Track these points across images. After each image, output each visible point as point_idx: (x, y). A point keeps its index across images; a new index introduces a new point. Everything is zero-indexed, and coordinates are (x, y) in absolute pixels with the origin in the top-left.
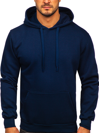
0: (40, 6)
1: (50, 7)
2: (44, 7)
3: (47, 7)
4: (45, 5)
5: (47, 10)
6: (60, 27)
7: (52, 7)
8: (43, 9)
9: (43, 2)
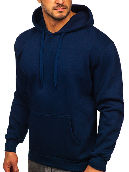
0: (51, 8)
1: (64, 8)
2: (57, 8)
3: (61, 8)
4: (57, 7)
5: (61, 12)
6: (66, 33)
7: (66, 8)
8: (55, 11)
9: (55, 3)
